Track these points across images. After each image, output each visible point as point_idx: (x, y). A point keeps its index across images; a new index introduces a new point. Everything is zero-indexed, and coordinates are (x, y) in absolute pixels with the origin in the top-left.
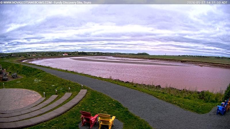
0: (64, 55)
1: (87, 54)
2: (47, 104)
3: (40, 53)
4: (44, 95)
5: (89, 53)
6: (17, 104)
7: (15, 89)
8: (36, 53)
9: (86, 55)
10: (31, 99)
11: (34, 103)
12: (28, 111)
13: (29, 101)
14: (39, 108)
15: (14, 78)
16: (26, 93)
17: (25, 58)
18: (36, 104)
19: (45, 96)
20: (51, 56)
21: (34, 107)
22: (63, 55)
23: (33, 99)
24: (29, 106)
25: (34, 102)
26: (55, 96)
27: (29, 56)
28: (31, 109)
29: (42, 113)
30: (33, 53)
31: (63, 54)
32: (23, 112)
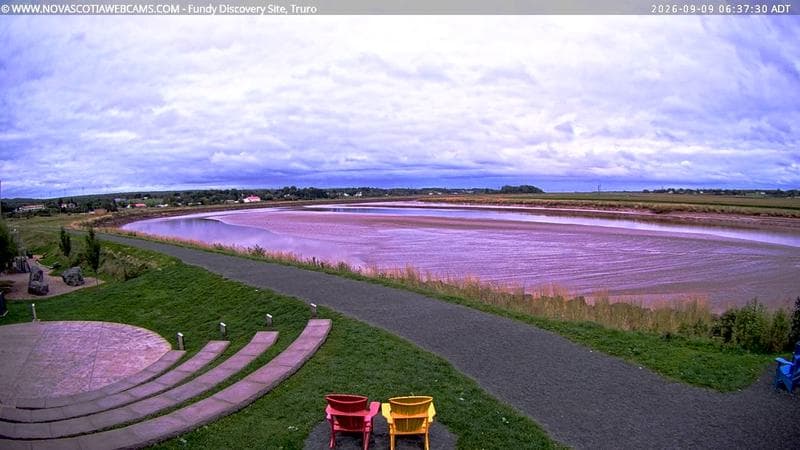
0: (246, 200)
1: (326, 197)
2: (188, 375)
3: (162, 197)
4: (180, 340)
5: (335, 191)
6: (84, 376)
7: (77, 324)
8: (148, 195)
9: (324, 200)
10: (133, 358)
11: (145, 370)
12: (125, 398)
13: (128, 364)
14: (162, 388)
15: (72, 285)
16: (116, 336)
17: (110, 215)
18: (153, 375)
19: (181, 346)
20: (203, 207)
21: (142, 383)
22: (243, 202)
23: (142, 358)
24: (125, 380)
25: (145, 366)
26: (217, 346)
27: (124, 206)
28: (133, 392)
29: (173, 403)
30: (138, 195)
31: (245, 197)
32: (105, 404)
